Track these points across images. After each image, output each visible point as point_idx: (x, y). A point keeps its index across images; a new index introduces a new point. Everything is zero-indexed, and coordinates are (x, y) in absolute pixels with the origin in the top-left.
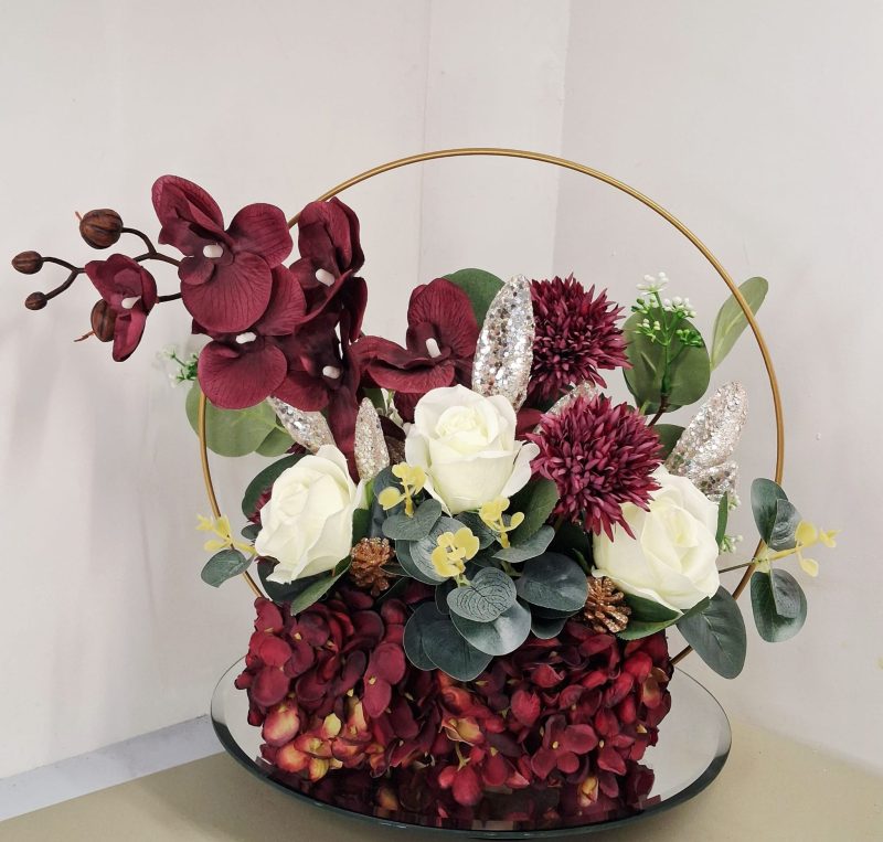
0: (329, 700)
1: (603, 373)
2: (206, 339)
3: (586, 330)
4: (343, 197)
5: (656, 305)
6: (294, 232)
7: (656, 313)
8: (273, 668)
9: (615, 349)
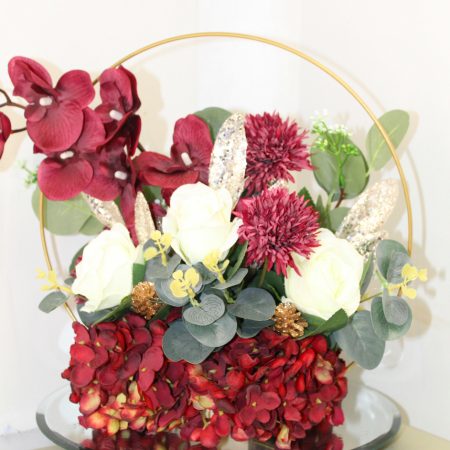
0: (118, 383)
1: (293, 173)
2: (42, 157)
3: (279, 146)
4: (126, 65)
5: (324, 130)
6: (97, 88)
7: (325, 135)
8: (84, 365)
9: (301, 158)
